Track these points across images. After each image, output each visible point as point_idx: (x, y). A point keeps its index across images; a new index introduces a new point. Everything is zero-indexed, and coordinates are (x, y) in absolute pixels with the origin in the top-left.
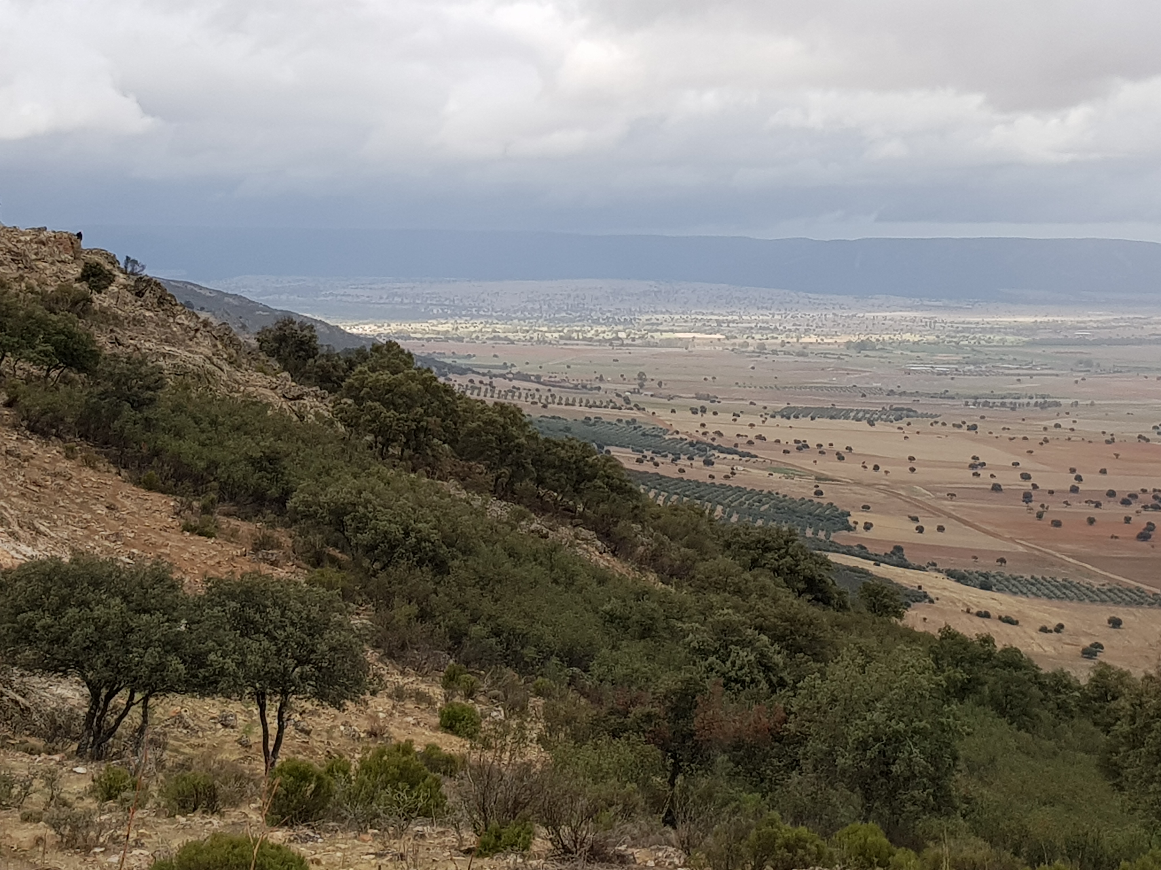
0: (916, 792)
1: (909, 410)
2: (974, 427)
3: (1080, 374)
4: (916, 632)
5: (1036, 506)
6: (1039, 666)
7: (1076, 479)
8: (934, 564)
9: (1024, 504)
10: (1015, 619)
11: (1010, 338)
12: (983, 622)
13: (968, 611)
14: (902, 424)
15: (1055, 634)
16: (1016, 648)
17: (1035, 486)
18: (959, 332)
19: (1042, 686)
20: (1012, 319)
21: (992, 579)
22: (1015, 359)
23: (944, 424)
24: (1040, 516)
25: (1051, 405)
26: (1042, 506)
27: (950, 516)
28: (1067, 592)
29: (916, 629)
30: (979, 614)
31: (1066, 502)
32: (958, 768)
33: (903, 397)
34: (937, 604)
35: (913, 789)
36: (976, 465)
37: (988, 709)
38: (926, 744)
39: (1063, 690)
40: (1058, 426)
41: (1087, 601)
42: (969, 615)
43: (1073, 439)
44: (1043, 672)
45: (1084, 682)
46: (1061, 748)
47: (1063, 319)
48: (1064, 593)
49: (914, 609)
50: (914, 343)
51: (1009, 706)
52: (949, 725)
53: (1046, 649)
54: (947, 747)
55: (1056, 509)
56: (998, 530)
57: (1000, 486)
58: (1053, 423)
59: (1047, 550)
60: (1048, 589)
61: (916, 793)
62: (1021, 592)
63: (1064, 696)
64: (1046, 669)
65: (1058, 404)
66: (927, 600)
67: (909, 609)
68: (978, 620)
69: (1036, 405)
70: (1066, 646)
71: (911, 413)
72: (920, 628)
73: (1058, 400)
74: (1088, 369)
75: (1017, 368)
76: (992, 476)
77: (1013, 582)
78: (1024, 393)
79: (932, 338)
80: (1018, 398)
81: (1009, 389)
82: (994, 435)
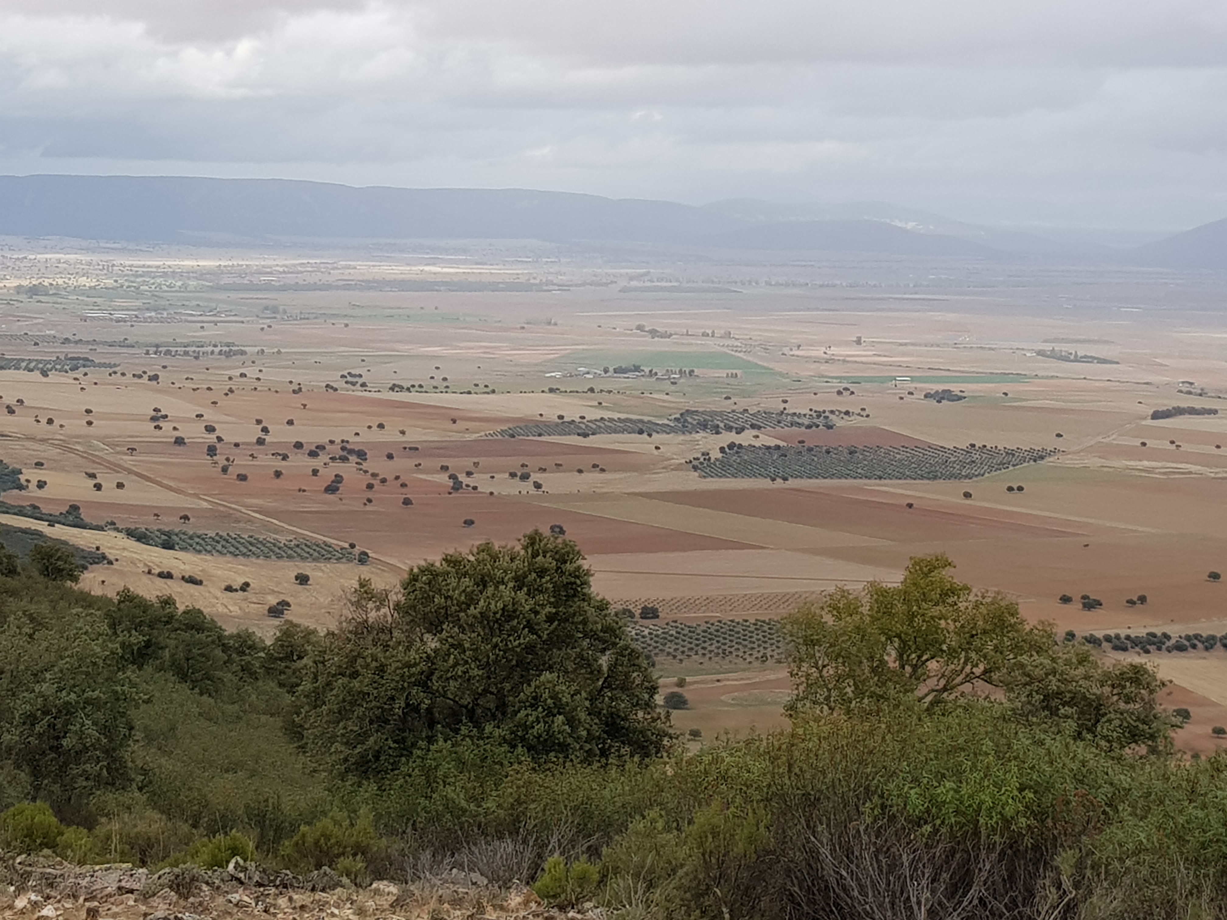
0: (89, 765)
1: (87, 359)
2: (155, 378)
3: (264, 321)
4: (94, 596)
5: (220, 459)
6: (223, 627)
7: (262, 431)
8: (114, 524)
9: (209, 457)
10: (199, 578)
11: (192, 283)
12: (166, 583)
13: (149, 572)
14: (78, 374)
15: (240, 593)
16: (199, 610)
17: (219, 439)
18: (137, 276)
19: (225, 648)
20: (195, 263)
21: (174, 537)
22: (198, 305)
23: (123, 374)
24: (225, 470)
25: (236, 353)
26: (228, 459)
27: (130, 472)
28: (254, 549)
29: (93, 593)
30: (161, 575)
31: (252, 455)
32: (135, 738)
33: (79, 345)
34: (116, 566)
35: (84, 764)
36: (157, 417)
37: (169, 675)
38: (99, 715)
39: (247, 651)
40: (243, 375)
41: (273, 557)
42: (150, 576)
43: (259, 389)
44: (226, 633)
45: (268, 643)
46: (245, 712)
47: (247, 263)
48: (250, 551)
49: (92, 572)
50: (90, 287)
51: (190, 671)
52: (124, 692)
53: (232, 609)
54: (122, 717)
55: (241, 463)
56: (182, 485)
57: (183, 439)
58: (237, 372)
59: (233, 506)
60: (233, 546)
61: (88, 767)
62: (206, 550)
63: (248, 658)
64: (230, 630)
65: (243, 353)
66: (106, 562)
67: (85, 572)
68: (160, 582)
69: (220, 353)
70: (253, 605)
71: (89, 363)
72: (97, 592)
73: (243, 348)
74: (274, 315)
75: (201, 315)
76: (175, 429)
77: (197, 540)
78: (208, 341)
79: (110, 282)
80: (202, 346)
81: (194, 337)
82: (177, 385)
